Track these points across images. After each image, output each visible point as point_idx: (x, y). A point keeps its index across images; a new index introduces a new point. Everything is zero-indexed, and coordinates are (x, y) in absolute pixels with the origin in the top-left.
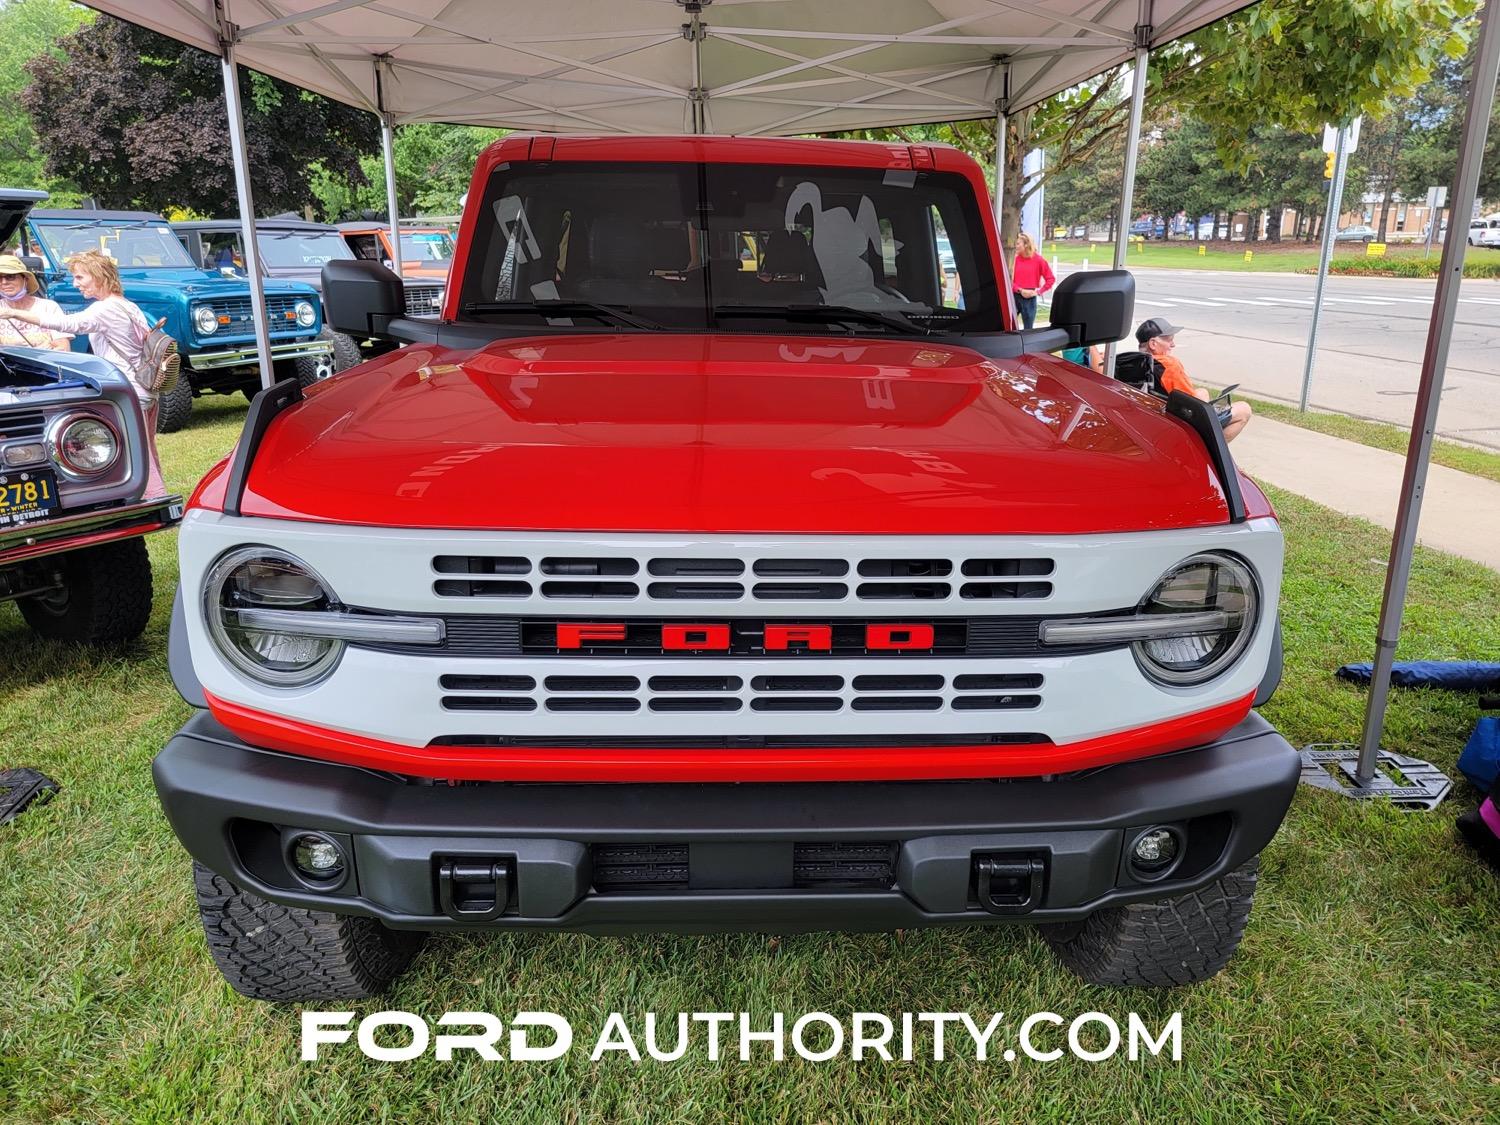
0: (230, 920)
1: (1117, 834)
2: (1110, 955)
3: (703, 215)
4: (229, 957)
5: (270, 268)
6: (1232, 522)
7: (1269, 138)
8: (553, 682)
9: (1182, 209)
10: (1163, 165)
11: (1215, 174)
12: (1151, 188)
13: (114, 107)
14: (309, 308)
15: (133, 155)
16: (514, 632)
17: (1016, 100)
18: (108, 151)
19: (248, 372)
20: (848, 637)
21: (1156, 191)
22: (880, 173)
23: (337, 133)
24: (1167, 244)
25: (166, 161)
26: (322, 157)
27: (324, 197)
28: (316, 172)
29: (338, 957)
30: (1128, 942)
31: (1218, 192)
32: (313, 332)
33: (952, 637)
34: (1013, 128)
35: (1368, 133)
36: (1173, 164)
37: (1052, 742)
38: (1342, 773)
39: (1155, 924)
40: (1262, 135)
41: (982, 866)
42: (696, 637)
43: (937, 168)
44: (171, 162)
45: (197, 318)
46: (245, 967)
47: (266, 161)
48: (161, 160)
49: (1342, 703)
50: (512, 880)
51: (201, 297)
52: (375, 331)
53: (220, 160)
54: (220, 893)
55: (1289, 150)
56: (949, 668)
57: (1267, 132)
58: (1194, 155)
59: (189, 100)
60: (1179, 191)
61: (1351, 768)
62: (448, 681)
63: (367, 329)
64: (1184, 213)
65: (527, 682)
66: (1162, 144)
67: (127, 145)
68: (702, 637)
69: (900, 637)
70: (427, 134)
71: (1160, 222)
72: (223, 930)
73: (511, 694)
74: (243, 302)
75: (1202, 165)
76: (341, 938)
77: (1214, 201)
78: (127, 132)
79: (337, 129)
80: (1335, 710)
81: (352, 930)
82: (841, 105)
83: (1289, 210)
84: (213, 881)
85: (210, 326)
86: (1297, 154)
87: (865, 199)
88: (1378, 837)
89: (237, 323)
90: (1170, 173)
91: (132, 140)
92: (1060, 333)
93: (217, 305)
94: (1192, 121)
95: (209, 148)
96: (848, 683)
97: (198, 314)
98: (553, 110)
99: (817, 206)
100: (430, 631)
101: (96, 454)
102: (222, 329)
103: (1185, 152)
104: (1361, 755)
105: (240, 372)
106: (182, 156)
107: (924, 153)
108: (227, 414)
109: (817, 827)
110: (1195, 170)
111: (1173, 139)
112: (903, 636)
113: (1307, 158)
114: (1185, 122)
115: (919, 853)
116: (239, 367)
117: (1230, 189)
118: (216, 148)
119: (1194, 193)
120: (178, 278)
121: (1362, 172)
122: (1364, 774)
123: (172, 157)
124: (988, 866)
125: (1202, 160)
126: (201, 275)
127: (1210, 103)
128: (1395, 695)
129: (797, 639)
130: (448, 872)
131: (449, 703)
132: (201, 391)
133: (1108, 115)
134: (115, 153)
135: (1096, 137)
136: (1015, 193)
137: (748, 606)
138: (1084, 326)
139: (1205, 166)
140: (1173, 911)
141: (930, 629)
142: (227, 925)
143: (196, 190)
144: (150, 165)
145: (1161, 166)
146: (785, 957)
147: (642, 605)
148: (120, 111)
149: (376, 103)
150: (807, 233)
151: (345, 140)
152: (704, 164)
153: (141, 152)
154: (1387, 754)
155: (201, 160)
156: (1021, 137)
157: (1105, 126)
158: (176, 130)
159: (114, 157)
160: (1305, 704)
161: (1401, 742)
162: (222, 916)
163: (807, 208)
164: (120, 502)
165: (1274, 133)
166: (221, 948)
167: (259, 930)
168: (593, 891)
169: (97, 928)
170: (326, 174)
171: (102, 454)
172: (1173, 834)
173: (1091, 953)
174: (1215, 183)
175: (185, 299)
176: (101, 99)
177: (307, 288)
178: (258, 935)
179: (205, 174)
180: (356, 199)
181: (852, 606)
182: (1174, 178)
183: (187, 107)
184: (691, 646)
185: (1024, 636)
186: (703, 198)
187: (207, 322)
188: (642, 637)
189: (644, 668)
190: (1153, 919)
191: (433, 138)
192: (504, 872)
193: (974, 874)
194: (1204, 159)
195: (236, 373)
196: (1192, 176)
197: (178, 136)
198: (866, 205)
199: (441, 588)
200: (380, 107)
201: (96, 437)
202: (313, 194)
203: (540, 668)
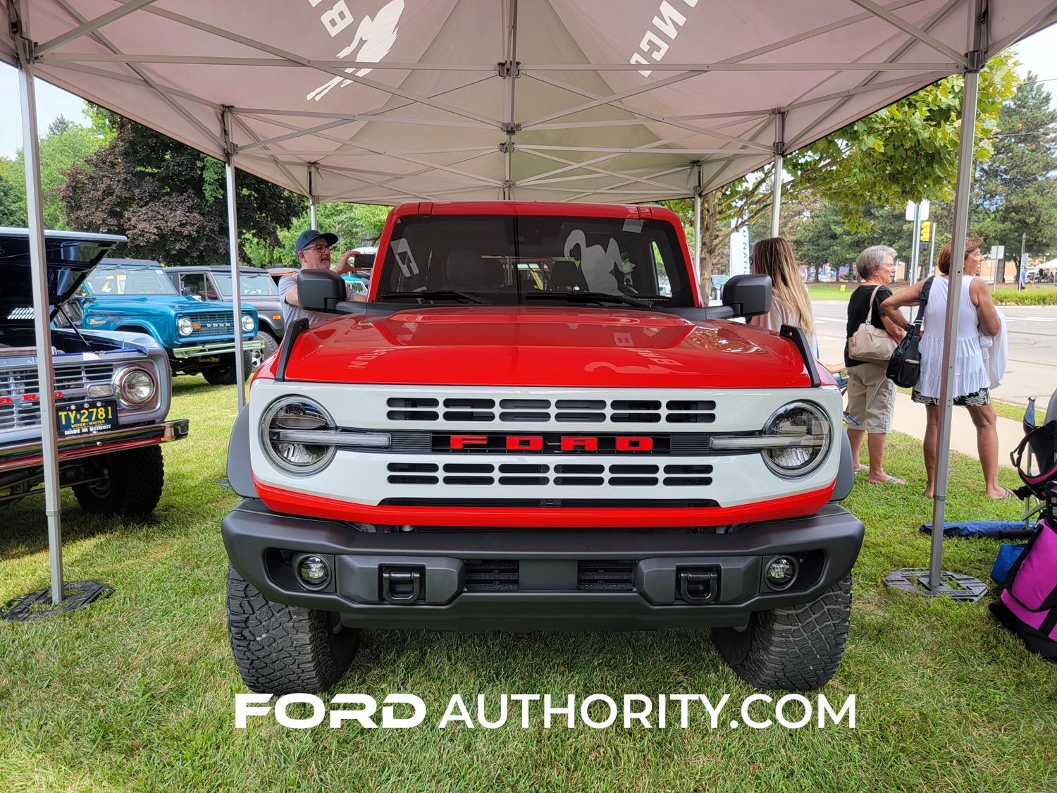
0: (248, 629)
1: (758, 560)
2: (766, 662)
3: (517, 244)
4: (244, 654)
5: (224, 296)
6: (812, 387)
7: (882, 216)
8: (448, 468)
9: (826, 262)
10: (812, 233)
11: (848, 239)
12: (805, 248)
13: (117, 197)
14: (250, 320)
15: (129, 229)
16: (428, 440)
17: (706, 187)
18: (113, 225)
19: (209, 360)
20: (606, 443)
21: (809, 250)
22: (621, 221)
23: (264, 215)
24: (818, 284)
25: (151, 233)
26: (253, 230)
27: (251, 256)
28: (249, 239)
29: (307, 656)
30: (776, 652)
31: (850, 250)
32: (252, 335)
33: (662, 444)
34: (706, 205)
35: (949, 213)
36: (819, 233)
37: (719, 505)
38: (920, 583)
39: (791, 639)
40: (877, 214)
41: (682, 575)
42: (524, 443)
43: (654, 218)
44: (154, 234)
45: (180, 325)
46: (253, 661)
47: (217, 233)
48: (147, 232)
49: (921, 546)
50: (422, 580)
51: (183, 312)
52: (328, 308)
53: (186, 232)
54: (244, 612)
55: (897, 223)
56: (662, 461)
57: (881, 212)
58: (833, 227)
59: (168, 194)
60: (824, 250)
61: (925, 581)
62: (392, 467)
63: (323, 307)
64: (828, 264)
65: (434, 468)
66: (811, 220)
67: (125, 222)
68: (528, 442)
69: (634, 444)
70: (322, 215)
71: (813, 270)
72: (243, 636)
73: (424, 474)
74: (210, 315)
75: (838, 233)
76: (310, 644)
77: (848, 256)
78: (126, 215)
79: (264, 212)
80: (917, 549)
81: (317, 639)
82: (597, 191)
83: (901, 263)
84: (240, 604)
85: (188, 331)
86: (902, 226)
87: (612, 240)
88: (939, 616)
89: (205, 329)
90: (817, 238)
91: (129, 220)
92: (728, 309)
93: (193, 317)
94: (830, 206)
95: (179, 223)
96: (607, 469)
97: (180, 322)
98: (417, 194)
99: (583, 245)
100: (383, 440)
101: (141, 392)
102: (195, 332)
103: (826, 225)
104: (931, 573)
105: (204, 360)
106: (161, 230)
107: (647, 210)
108: (192, 388)
109: (591, 551)
110: (834, 236)
111: (818, 217)
112: (635, 444)
113: (909, 229)
114: (825, 206)
115: (646, 567)
116: (204, 357)
117: (858, 249)
118: (183, 224)
119: (835, 252)
120: (168, 300)
121: (947, 238)
122: (934, 583)
123: (155, 231)
124: (686, 575)
125: (838, 230)
126: (183, 299)
127: (833, 191)
128: (956, 542)
129: (578, 444)
130: (388, 575)
131: (392, 480)
132: (177, 373)
133: (766, 197)
134: (117, 226)
135: (759, 210)
136: (708, 244)
137: (552, 426)
138: (742, 305)
139: (841, 234)
140: (801, 629)
141: (650, 439)
142: (246, 633)
143: (169, 250)
144: (140, 235)
145: (811, 234)
146: (570, 675)
147: (497, 425)
148: (121, 199)
149: (308, 190)
150: (577, 264)
151: (269, 219)
152: (517, 216)
153: (135, 227)
154: (949, 573)
155: (173, 231)
156: (711, 211)
157: (765, 203)
158: (159, 213)
159: (117, 229)
160: (898, 547)
161: (958, 566)
162: (244, 626)
163: (577, 246)
164: (152, 422)
165: (885, 212)
166: (241, 648)
167: (264, 636)
168: (466, 590)
169: (147, 661)
170: (255, 240)
171: (145, 392)
172: (789, 562)
173: (755, 664)
174: (848, 244)
175: (173, 313)
176: (109, 192)
177: (250, 307)
178: (263, 639)
179: (176, 241)
180: (273, 258)
181: (608, 426)
182: (820, 241)
183: (167, 198)
184: (522, 447)
185: (701, 444)
186: (516, 234)
187: (186, 327)
188: (496, 442)
189: (496, 460)
190: (790, 635)
191: (325, 218)
192: (418, 575)
193: (678, 580)
194: (839, 229)
195: (201, 361)
196: (832, 241)
197: (160, 217)
198: (613, 244)
199: (391, 415)
200: (310, 193)
201: (142, 381)
202: (246, 253)
203: (441, 460)
